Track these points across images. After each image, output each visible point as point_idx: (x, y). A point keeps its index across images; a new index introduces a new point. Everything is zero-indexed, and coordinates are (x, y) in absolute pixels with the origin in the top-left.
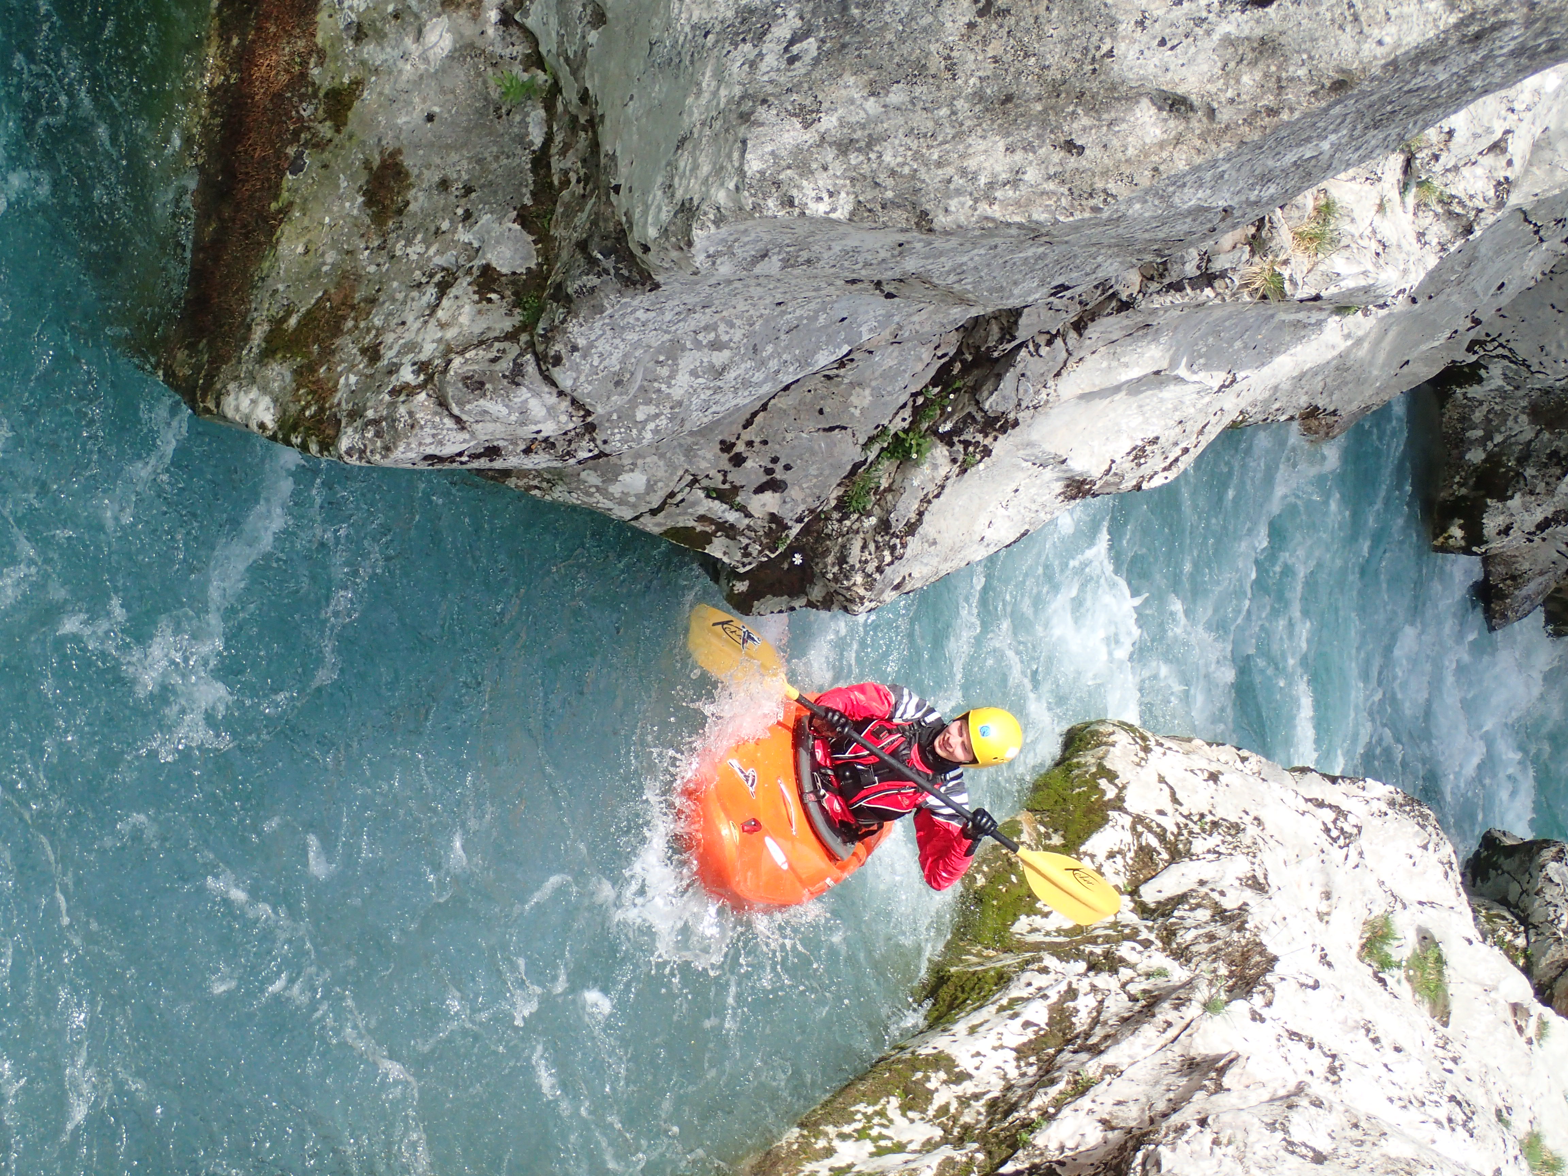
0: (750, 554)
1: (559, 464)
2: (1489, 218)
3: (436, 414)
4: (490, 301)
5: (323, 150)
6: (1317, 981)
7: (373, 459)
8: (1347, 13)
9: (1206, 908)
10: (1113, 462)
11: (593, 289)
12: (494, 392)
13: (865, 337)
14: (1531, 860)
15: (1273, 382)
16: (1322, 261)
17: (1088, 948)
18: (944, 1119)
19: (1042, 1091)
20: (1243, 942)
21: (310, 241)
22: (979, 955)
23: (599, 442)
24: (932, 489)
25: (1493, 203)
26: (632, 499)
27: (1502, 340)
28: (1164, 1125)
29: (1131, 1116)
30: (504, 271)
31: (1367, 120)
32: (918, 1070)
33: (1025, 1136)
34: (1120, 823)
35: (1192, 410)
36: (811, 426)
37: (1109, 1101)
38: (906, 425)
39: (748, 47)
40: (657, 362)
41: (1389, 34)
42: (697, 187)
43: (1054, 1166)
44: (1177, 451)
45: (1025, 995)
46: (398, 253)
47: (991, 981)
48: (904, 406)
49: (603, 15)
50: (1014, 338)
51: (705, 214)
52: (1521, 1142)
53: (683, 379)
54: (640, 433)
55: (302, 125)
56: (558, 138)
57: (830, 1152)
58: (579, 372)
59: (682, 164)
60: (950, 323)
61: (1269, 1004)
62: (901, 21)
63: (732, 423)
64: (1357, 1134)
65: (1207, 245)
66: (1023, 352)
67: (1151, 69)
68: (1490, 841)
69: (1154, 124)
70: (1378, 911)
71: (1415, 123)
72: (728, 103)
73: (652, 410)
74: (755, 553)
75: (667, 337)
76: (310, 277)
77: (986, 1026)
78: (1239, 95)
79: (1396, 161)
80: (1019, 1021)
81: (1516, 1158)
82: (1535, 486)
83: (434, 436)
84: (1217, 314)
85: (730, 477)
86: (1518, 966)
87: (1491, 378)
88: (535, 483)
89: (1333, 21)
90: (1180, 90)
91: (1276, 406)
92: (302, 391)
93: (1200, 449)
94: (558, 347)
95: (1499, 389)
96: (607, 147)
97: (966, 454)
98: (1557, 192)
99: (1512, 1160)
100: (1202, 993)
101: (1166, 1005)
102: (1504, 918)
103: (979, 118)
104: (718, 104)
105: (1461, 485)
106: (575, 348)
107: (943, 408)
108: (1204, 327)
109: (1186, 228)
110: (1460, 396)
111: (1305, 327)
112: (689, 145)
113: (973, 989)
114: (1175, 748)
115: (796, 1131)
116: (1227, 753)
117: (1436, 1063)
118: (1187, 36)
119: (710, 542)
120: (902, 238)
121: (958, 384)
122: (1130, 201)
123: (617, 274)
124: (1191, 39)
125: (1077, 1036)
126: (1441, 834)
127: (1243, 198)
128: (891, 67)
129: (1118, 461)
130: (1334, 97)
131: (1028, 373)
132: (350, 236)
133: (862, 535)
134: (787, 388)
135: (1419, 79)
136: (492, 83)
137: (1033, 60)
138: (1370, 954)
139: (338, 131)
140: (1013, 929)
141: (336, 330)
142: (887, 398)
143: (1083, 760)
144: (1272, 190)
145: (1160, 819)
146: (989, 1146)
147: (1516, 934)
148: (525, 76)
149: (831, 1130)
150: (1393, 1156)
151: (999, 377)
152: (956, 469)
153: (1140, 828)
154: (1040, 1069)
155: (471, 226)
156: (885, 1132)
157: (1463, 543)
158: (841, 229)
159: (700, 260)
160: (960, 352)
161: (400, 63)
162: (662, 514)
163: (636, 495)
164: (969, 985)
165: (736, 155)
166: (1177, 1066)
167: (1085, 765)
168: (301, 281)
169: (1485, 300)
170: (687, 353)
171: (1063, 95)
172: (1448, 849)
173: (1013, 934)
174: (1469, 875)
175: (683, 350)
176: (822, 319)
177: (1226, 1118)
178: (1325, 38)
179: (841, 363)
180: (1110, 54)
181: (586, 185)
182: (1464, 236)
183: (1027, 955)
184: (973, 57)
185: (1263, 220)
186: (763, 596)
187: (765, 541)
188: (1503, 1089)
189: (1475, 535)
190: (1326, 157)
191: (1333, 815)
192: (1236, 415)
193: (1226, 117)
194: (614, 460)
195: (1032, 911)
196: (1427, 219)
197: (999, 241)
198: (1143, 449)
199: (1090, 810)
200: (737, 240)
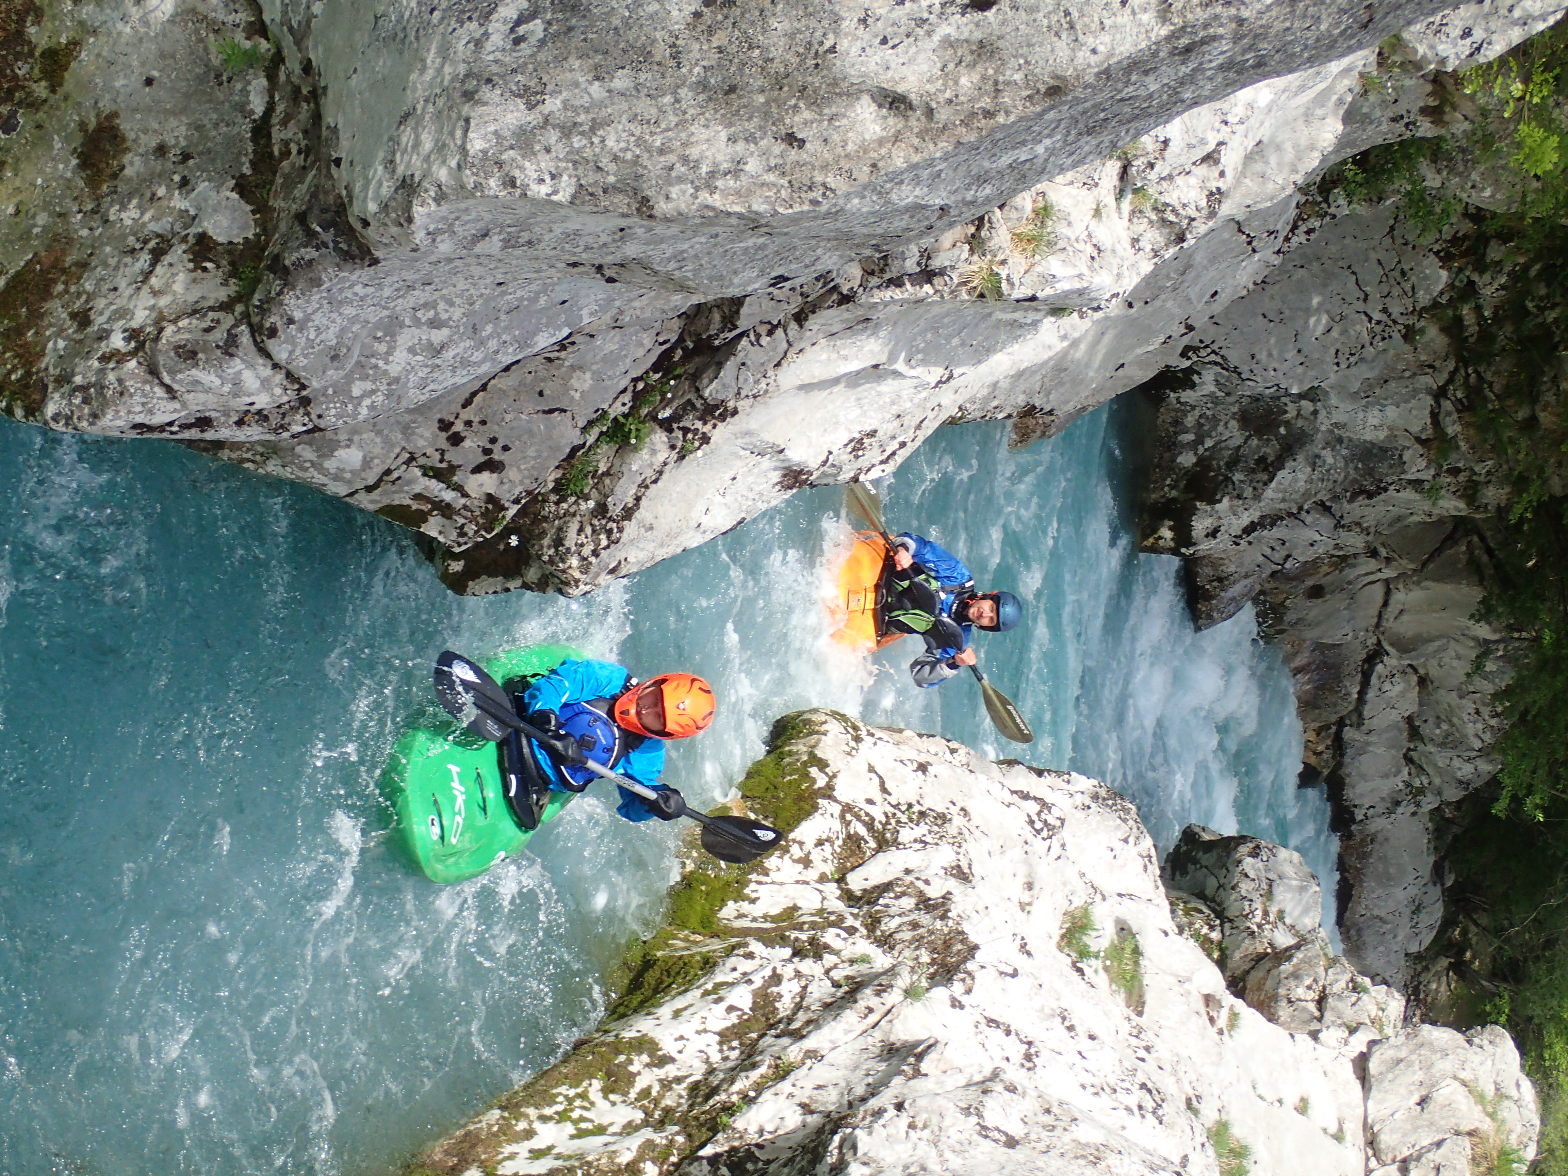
0: (466, 534)
1: (272, 437)
2: (1201, 228)
3: (145, 382)
4: (205, 269)
5: (38, 110)
6: (1015, 970)
7: (80, 426)
8: (1063, 21)
9: (910, 896)
10: (830, 453)
11: (311, 262)
12: (206, 362)
13: (586, 321)
14: (1228, 855)
15: (990, 380)
16: (1039, 263)
17: (794, 934)
18: (645, 1102)
19: (743, 1074)
20: (946, 930)
21: (21, 202)
22: (686, 940)
23: (314, 417)
24: (650, 474)
25: (1205, 212)
26: (348, 476)
27: (1215, 347)
28: (862, 1109)
29: (830, 1100)
30: (221, 239)
31: (1080, 126)
32: (621, 1053)
33: (725, 1119)
34: (829, 812)
35: (909, 405)
36: (530, 407)
37: (809, 1085)
38: (626, 410)
39: (474, 25)
40: (376, 338)
41: (1103, 43)
42: (419, 164)
43: (753, 1149)
44: (895, 445)
45: (730, 980)
46: (112, 218)
47: (696, 966)
48: (624, 391)
50: (735, 327)
51: (426, 191)
52: (1209, 1130)
53: (400, 357)
54: (356, 408)
55: (17, 84)
56: (280, 108)
57: (530, 1134)
58: (295, 345)
59: (404, 140)
60: (672, 309)
61: (969, 991)
62: (627, 7)
63: (450, 402)
64: (1048, 1119)
65: (927, 242)
66: (744, 342)
67: (872, 66)
68: (1189, 836)
69: (875, 121)
70: (1078, 902)
71: (1128, 131)
72: (452, 80)
73: (368, 386)
74: (471, 534)
75: (385, 313)
76: (21, 238)
77: (691, 1010)
78: (957, 96)
79: (1113, 167)
80: (723, 1006)
81: (1203, 1145)
82: (1243, 490)
83: (143, 404)
84: (936, 310)
85: (447, 457)
86: (1212, 959)
87: (1204, 383)
88: (248, 456)
89: (1049, 27)
90: (900, 89)
91: (995, 403)
92: (8, 355)
93: (918, 443)
94: (274, 319)
95: (1211, 395)
96: (329, 120)
97: (685, 440)
98: (1269, 204)
99: (1199, 1147)
100: (904, 980)
101: (868, 991)
102: (1200, 912)
103: (702, 107)
104: (442, 81)
105: (1172, 487)
106: (291, 321)
107: (663, 394)
108: (922, 322)
109: (903, 224)
110: (1174, 401)
111: (1021, 326)
112: (411, 121)
113: (678, 973)
114: (886, 738)
115: (496, 1113)
116: (937, 745)
117: (1130, 1051)
118: (908, 36)
119: (425, 521)
120: (623, 223)
121: (678, 371)
122: (848, 196)
123: (336, 248)
124: (912, 39)
125: (780, 1021)
126: (1142, 827)
127: (960, 198)
128: (617, 53)
129: (835, 452)
130: (1048, 102)
131: (748, 362)
132: (62, 197)
133: (578, 518)
134: (507, 369)
135: (1131, 89)
136: (213, 49)
137: (757, 52)
138: (1069, 944)
139: (53, 91)
140: (720, 915)
141: (46, 294)
142: (608, 383)
143: (794, 749)
144: (988, 191)
145: (869, 808)
146: (689, 1129)
147: (1212, 928)
148: (248, 44)
149: (532, 1112)
150: (1083, 1141)
151: (720, 365)
152: (674, 455)
153: (848, 817)
154: (742, 1053)
155: (188, 193)
156: (586, 1114)
157: (1172, 544)
158: (563, 212)
159: (420, 237)
160: (681, 340)
161: (120, 25)
162: (377, 492)
163: (351, 472)
164: (675, 969)
165: (459, 133)
166: (877, 1051)
167: (797, 753)
168: (11, 242)
169: (1200, 307)
170: (406, 330)
171: (786, 89)
172: (1148, 842)
173: (720, 919)
174: (1169, 869)
175: (401, 327)
176: (543, 301)
177: (922, 1103)
178: (1041, 44)
179: (562, 346)
180: (833, 50)
181: (306, 157)
182: (1177, 244)
183: (734, 940)
184: (698, 46)
185: (981, 219)
186: (478, 576)
187: (481, 521)
188: (1194, 1078)
189: (1184, 537)
190: (1040, 160)
191: (1037, 808)
192: (954, 411)
193: (944, 117)
194: (329, 435)
195: (740, 897)
196: (1141, 226)
197: (719, 230)
198: (860, 441)
199: (800, 798)
200: (457, 218)
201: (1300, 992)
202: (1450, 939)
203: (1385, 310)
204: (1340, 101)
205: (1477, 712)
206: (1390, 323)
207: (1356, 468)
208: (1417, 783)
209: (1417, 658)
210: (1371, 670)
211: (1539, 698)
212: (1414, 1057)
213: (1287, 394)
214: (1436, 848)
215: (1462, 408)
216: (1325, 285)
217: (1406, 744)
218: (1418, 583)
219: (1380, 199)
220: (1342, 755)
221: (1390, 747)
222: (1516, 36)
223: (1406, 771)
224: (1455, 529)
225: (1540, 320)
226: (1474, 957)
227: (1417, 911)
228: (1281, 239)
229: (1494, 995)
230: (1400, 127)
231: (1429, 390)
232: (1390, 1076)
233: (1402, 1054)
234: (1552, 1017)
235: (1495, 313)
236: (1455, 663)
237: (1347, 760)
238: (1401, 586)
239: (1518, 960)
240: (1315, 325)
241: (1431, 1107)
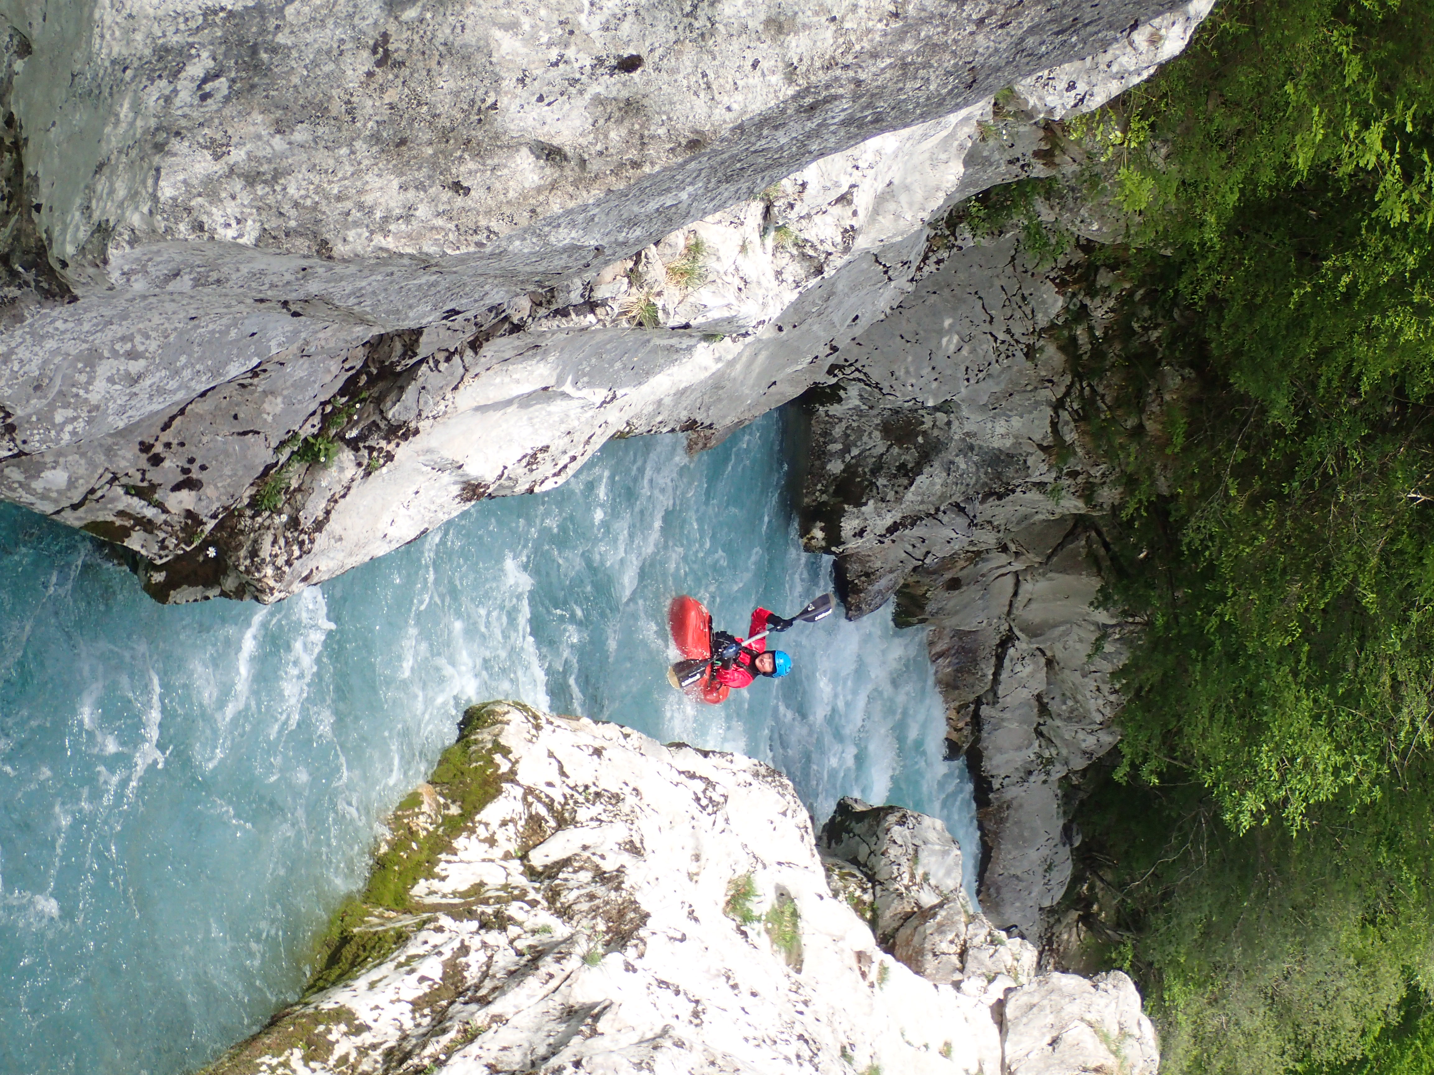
0: (167, 548)
2: (838, 261)
6: (684, 935)
8: (701, 81)
9: (587, 870)
10: (505, 468)
11: (14, 299)
13: (274, 351)
14: (878, 824)
15: (653, 398)
16: (691, 294)
17: (480, 909)
18: (343, 1068)
19: (434, 1039)
20: (620, 901)
22: (381, 916)
23: (19, 442)
24: (338, 489)
25: (840, 247)
26: (54, 495)
27: (858, 365)
28: (543, 1067)
29: (515, 1060)
31: (719, 174)
32: (321, 1023)
34: (512, 795)
35: (577, 422)
36: (226, 430)
37: (495, 1047)
38: (315, 431)
39: (164, 83)
40: (76, 369)
41: (737, 101)
42: (113, 209)
44: (566, 459)
45: (422, 953)
47: (390, 940)
48: (314, 413)
49: (29, 46)
50: (415, 354)
51: (120, 234)
53: (100, 386)
54: (58, 434)
59: (99, 188)
60: (355, 340)
61: (641, 956)
62: (306, 67)
63: (150, 426)
64: (713, 1071)
65: (589, 276)
66: (424, 367)
67: (530, 122)
68: (843, 808)
69: (533, 171)
70: (741, 871)
71: (763, 178)
72: (144, 133)
73: (70, 413)
74: (171, 547)
75: (85, 346)
77: (385, 982)
78: (607, 149)
79: (757, 208)
80: (416, 976)
82: (886, 494)
84: (600, 337)
85: (148, 476)
86: (864, 920)
87: (849, 398)
89: (689, 88)
90: (555, 142)
91: (659, 419)
93: (586, 457)
95: (856, 408)
96: (30, 168)
97: (370, 458)
98: (900, 239)
100: (581, 948)
101: (549, 959)
102: (854, 876)
103: (375, 158)
104: (134, 134)
105: (822, 492)
107: (350, 417)
108: (587, 348)
109: (562, 263)
110: (823, 414)
111: (677, 351)
112: (106, 170)
113: (374, 948)
114: (563, 725)
116: (611, 730)
117: (790, 1006)
118: (562, 94)
119: (128, 536)
120: (305, 263)
121: (364, 395)
122: (510, 239)
123: (38, 287)
124: (565, 97)
125: (468, 989)
126: (798, 801)
127: (613, 239)
128: (296, 108)
129: (510, 467)
130: (689, 154)
131: (428, 387)
133: (272, 531)
134: (203, 394)
135: (763, 142)
137: (425, 108)
138: (734, 909)
140: (412, 892)
142: (298, 406)
143: (479, 737)
144: (639, 232)
145: (549, 791)
147: (864, 890)
151: (402, 389)
152: (361, 472)
153: (530, 799)
154: (433, 1019)
157: (824, 544)
158: (248, 253)
159: (115, 277)
160: (366, 365)
162: (82, 509)
163: (58, 491)
164: (371, 944)
165: (150, 182)
166: (557, 1014)
167: (482, 741)
169: (842, 330)
170: (104, 361)
171: (452, 141)
172: (804, 815)
173: (412, 897)
174: (825, 838)
175: (100, 359)
176: (233, 333)
177: (598, 1060)
178: (682, 102)
179: (254, 373)
180: (494, 106)
181: (9, 202)
182: (816, 276)
183: (425, 916)
184: (371, 103)
185: (639, 254)
186: (179, 586)
187: (181, 535)
188: (848, 1029)
189: (834, 537)
190: (683, 207)
191: (702, 786)
192: (622, 427)
193: (595, 167)
194: (37, 458)
195: (430, 875)
196: (784, 259)
197: (395, 269)
198: (534, 456)
199: (485, 782)
200: (150, 260)
201: (944, 946)
202: (1079, 894)
203: (1008, 331)
204: (961, 147)
205: (1098, 689)
206: (1013, 342)
207: (986, 473)
208: (1047, 754)
209: (1044, 642)
210: (1004, 653)
211: (1152, 675)
212: (1045, 1002)
213: (924, 408)
214: (1065, 813)
215: (1080, 418)
216: (955, 309)
217: (1036, 719)
218: (1044, 574)
219: (1001, 233)
220: (980, 731)
221: (1021, 723)
222: (1115, 88)
223: (1036, 743)
224: (1075, 526)
225: (1145, 339)
226: (1101, 910)
227: (1049, 868)
228: (913, 268)
229: (1119, 943)
230: (1016, 169)
231: (1049, 403)
232: (1025, 1020)
233: (1035, 1000)
234: (1171, 961)
235: (1106, 333)
236: (1078, 646)
237: (984, 734)
238: (1029, 578)
239: (1139, 912)
240: (947, 345)
241: (1061, 1047)
